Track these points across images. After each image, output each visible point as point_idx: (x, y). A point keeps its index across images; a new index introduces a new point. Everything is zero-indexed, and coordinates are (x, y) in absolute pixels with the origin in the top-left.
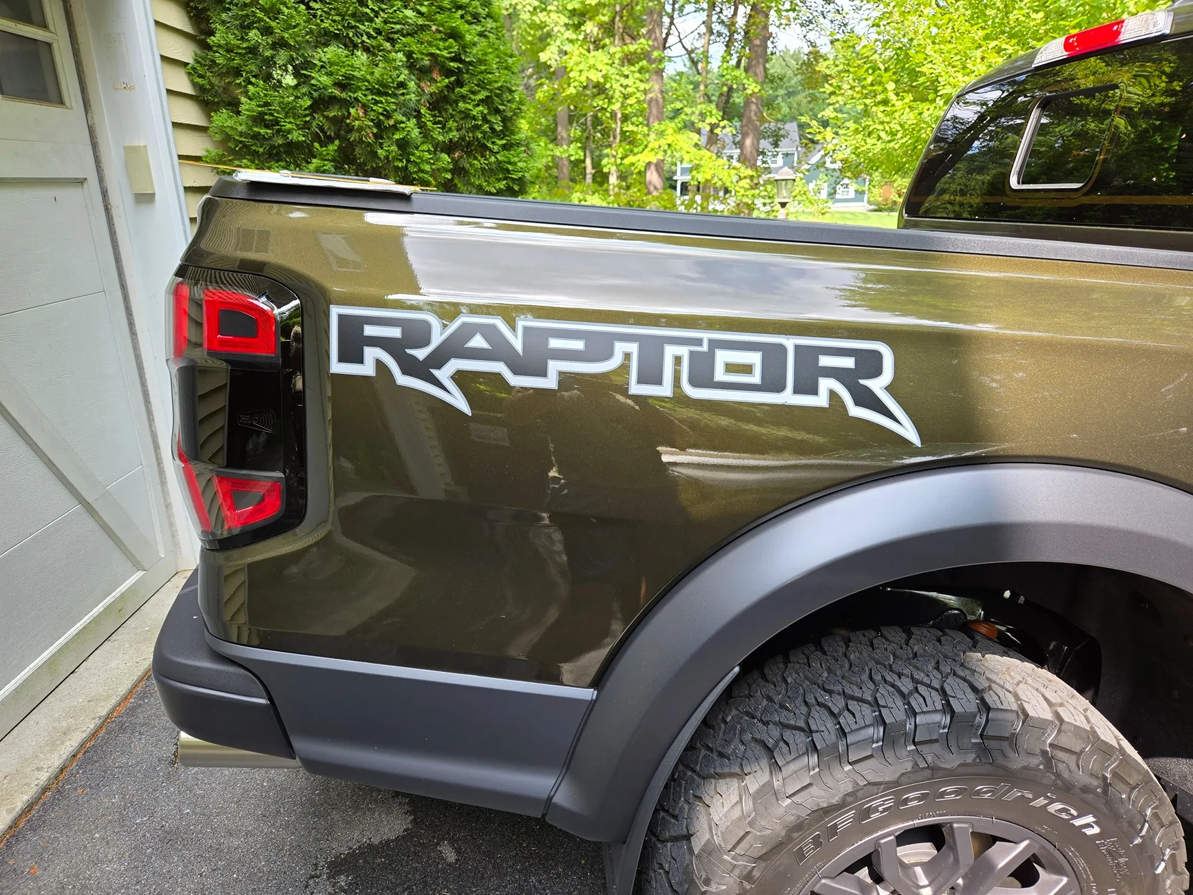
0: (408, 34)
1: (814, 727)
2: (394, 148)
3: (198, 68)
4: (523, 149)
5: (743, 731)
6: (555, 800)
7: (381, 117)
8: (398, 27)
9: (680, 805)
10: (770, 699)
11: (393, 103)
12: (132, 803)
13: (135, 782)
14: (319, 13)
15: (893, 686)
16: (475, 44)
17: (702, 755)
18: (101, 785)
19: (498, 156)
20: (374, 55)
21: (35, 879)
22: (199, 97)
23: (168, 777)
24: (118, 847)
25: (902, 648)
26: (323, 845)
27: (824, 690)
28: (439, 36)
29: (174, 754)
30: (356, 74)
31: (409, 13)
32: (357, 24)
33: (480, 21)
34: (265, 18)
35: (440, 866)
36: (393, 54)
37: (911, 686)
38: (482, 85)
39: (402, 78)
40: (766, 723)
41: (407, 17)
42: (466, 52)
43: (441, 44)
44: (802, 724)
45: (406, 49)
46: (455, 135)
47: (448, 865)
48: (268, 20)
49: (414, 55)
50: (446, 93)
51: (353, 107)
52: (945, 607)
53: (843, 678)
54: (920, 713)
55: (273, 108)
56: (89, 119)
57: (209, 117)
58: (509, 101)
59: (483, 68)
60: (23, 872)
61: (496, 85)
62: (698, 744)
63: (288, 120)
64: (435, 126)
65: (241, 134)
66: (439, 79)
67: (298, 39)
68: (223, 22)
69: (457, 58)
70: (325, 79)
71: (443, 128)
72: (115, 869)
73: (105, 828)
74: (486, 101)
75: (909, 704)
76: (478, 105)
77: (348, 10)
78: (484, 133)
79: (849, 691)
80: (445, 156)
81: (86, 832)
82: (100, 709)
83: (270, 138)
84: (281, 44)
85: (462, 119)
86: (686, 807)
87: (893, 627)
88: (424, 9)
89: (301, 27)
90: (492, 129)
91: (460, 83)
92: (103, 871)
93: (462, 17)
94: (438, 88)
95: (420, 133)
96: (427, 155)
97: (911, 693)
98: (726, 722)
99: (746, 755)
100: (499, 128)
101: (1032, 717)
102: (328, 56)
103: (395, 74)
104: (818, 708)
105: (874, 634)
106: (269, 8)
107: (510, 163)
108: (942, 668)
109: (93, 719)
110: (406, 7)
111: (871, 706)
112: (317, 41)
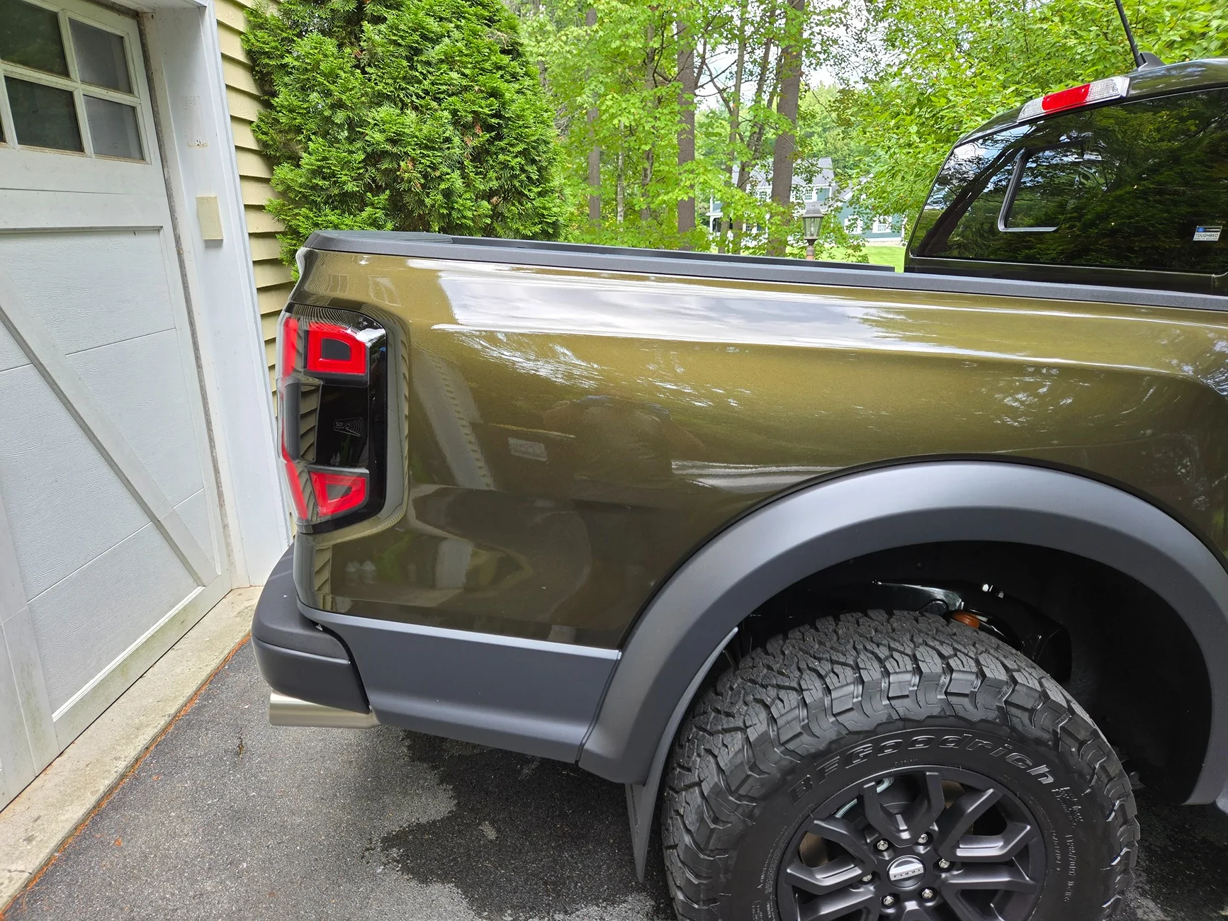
0: (453, 94)
1: (804, 687)
2: (440, 197)
3: (262, 126)
4: (557, 195)
5: (746, 694)
6: (586, 746)
7: (429, 169)
8: (444, 87)
9: (693, 759)
10: (770, 668)
11: (439, 156)
12: (202, 787)
13: (204, 770)
14: (374, 77)
15: (873, 653)
16: (513, 101)
17: (712, 717)
18: (173, 772)
19: (534, 202)
20: (422, 113)
21: (121, 849)
22: (262, 152)
23: (235, 765)
24: (192, 823)
25: (883, 625)
26: (376, 823)
27: (815, 658)
28: (481, 95)
29: (239, 747)
30: (406, 131)
31: (454, 75)
32: (408, 86)
33: (519, 80)
34: (325, 82)
35: (482, 842)
36: (440, 112)
37: (887, 653)
38: (520, 138)
39: (447, 135)
40: (765, 687)
41: (452, 79)
42: (504, 108)
43: (483, 103)
44: (795, 685)
45: (452, 107)
46: (494, 184)
47: (489, 841)
48: (327, 84)
49: (458, 113)
50: (487, 146)
51: (403, 161)
52: (931, 598)
53: (832, 648)
54: (893, 673)
55: (331, 162)
56: (166, 172)
57: (272, 171)
58: (544, 152)
59: (521, 123)
60: (109, 843)
61: (533, 138)
62: (709, 709)
63: (344, 173)
64: (477, 177)
65: (301, 185)
66: (481, 134)
67: (354, 100)
68: (286, 85)
69: (497, 115)
70: (379, 137)
71: (483, 178)
72: (191, 842)
73: (180, 808)
74: (524, 153)
75: (885, 667)
76: (516, 157)
77: (400, 74)
78: (521, 182)
79: (834, 658)
80: (485, 203)
81: (163, 811)
82: (169, 709)
83: (327, 189)
84: (339, 105)
85: (502, 169)
86: (698, 759)
87: (879, 610)
88: (467, 72)
89: (357, 90)
90: (529, 178)
91: (499, 137)
92: (180, 843)
93: (502, 76)
94: (480, 142)
95: (464, 183)
96: (469, 203)
97: (887, 658)
98: (731, 689)
99: (748, 713)
100: (535, 177)
101: (989, 678)
102: (381, 115)
103: (441, 130)
104: (808, 672)
105: (860, 615)
106: (329, 73)
107: (545, 208)
108: (915, 639)
109: (163, 716)
110: (451, 70)
111: (853, 668)
112: (371, 102)
